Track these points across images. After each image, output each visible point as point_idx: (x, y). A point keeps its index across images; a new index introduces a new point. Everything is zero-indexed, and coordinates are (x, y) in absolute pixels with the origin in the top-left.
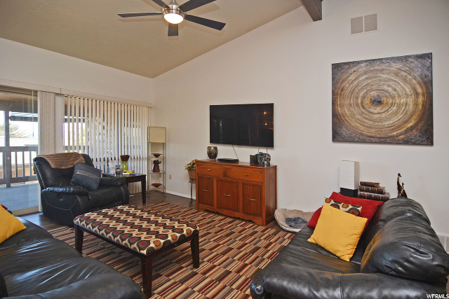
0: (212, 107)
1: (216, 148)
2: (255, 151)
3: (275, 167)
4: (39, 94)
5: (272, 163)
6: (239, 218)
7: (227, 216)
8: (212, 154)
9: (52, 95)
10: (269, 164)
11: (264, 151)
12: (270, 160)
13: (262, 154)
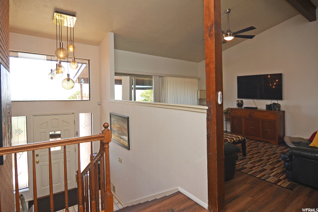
0: (239, 78)
1: (242, 101)
2: (269, 102)
3: (284, 112)
4: (153, 77)
5: (282, 109)
6: (260, 141)
7: (251, 140)
8: (240, 105)
9: (158, 77)
10: (279, 110)
11: (276, 102)
12: (280, 107)
13: (274, 104)
